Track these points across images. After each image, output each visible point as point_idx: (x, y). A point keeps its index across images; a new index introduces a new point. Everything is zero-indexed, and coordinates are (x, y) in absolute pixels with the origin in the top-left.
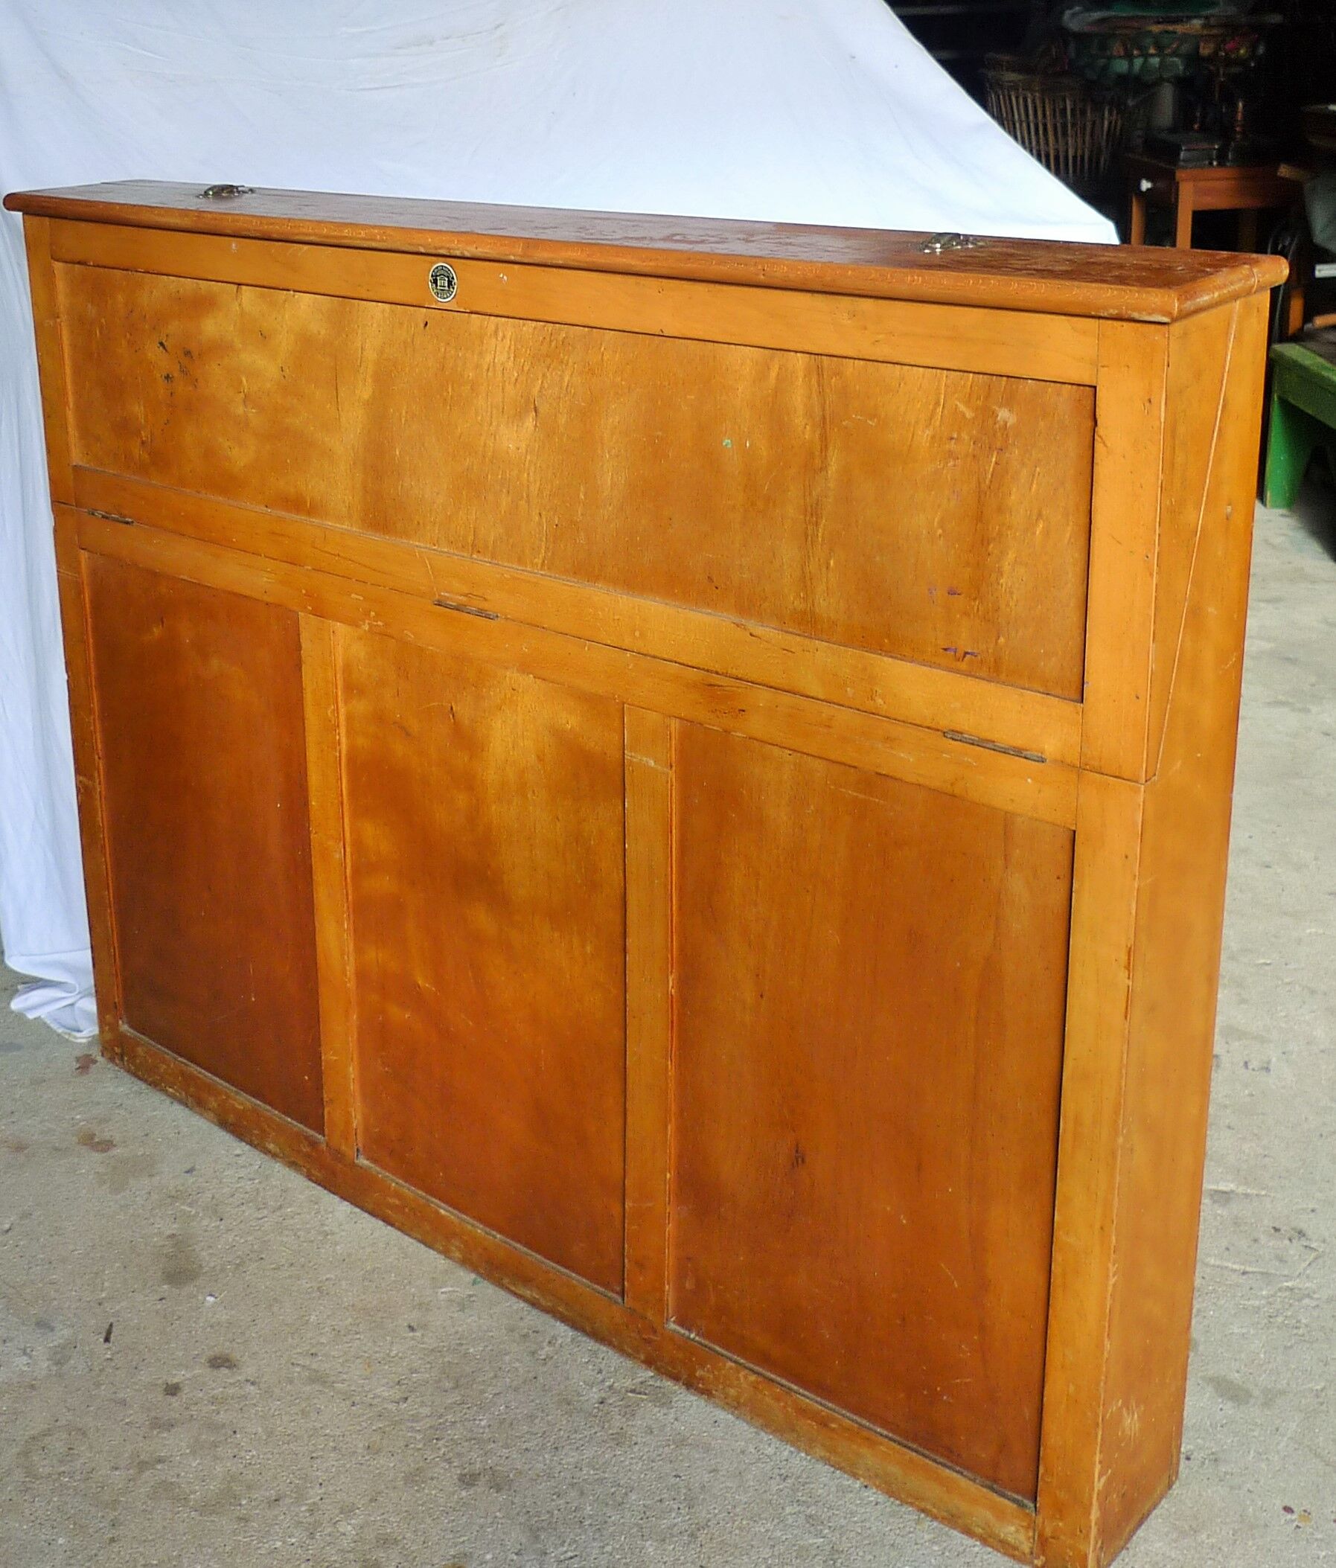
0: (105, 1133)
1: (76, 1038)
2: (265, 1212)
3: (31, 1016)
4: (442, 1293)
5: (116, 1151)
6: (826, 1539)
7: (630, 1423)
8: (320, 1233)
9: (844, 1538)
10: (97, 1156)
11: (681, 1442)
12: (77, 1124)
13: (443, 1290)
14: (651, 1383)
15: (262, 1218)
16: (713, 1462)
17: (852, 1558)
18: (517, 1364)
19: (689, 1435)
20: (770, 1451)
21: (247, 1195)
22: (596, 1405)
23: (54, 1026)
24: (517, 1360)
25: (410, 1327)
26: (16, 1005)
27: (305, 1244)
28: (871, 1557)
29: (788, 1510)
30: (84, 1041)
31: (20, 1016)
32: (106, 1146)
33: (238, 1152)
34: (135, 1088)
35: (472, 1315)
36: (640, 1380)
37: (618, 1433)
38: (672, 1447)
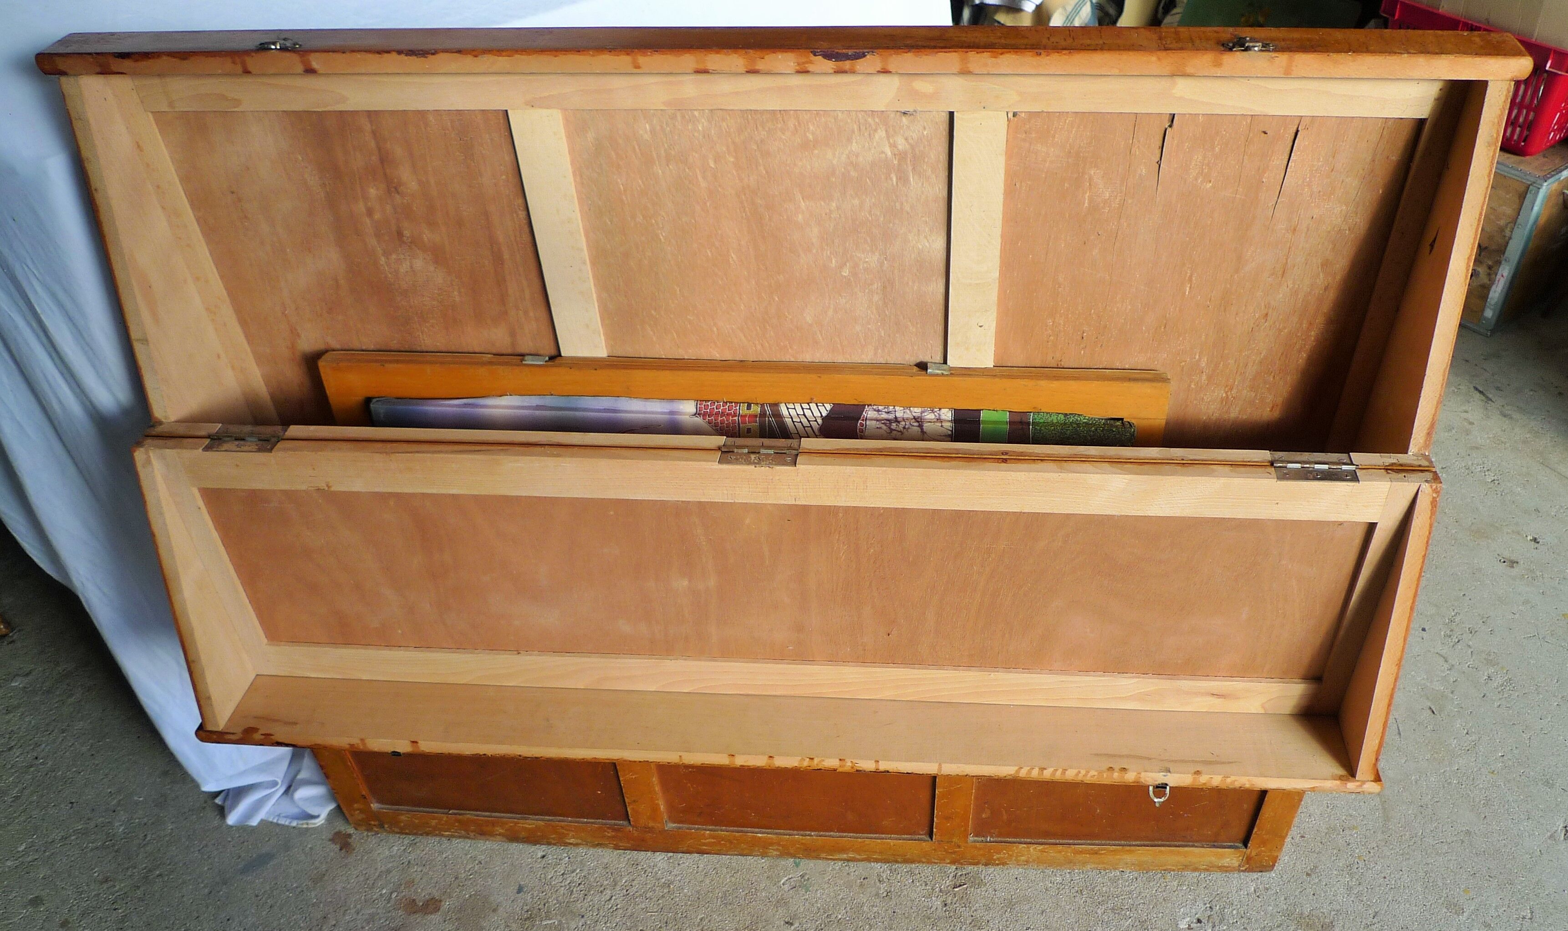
0: (422, 894)
1: (315, 824)
2: (608, 892)
3: (254, 822)
4: (783, 884)
5: (446, 905)
6: (1132, 918)
7: (973, 909)
8: (662, 887)
9: (1140, 911)
10: (435, 918)
11: (1010, 904)
12: (390, 898)
13: (782, 882)
14: (959, 874)
15: (610, 899)
16: (1037, 907)
17: (1154, 922)
18: (875, 909)
19: (1010, 897)
20: (1059, 879)
21: (582, 886)
22: (944, 909)
23: (282, 822)
24: (873, 906)
25: (787, 923)
26: (232, 819)
27: (660, 901)
28: (1161, 914)
29: (1099, 911)
30: (323, 822)
31: (242, 828)
32: (431, 906)
33: (540, 854)
34: (406, 842)
35: (817, 890)
36: (952, 875)
37: (973, 920)
38: (1009, 910)
